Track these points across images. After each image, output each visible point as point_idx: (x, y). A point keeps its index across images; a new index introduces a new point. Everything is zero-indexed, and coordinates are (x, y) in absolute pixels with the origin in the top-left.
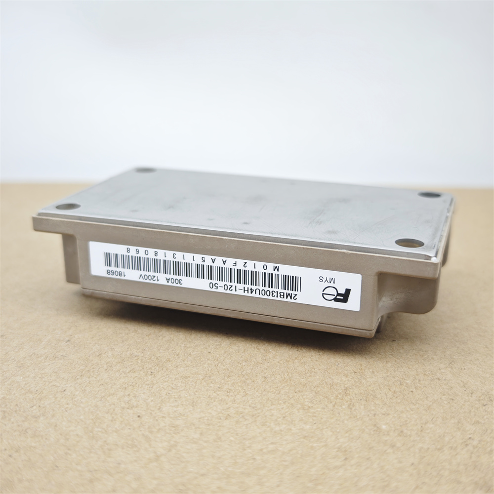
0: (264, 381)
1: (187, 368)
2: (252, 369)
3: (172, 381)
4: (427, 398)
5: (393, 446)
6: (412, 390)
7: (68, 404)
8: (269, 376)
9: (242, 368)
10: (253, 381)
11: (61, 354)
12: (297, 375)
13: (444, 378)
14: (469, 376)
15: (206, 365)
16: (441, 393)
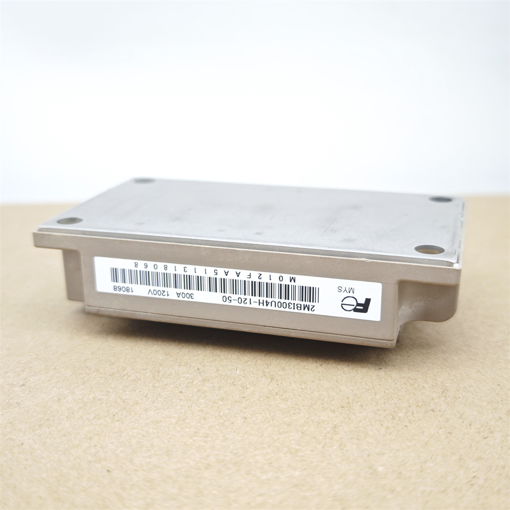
0: (244, 422)
1: (158, 411)
2: (230, 409)
3: (142, 427)
4: (423, 433)
5: (393, 491)
6: (405, 424)
7: (27, 460)
8: (249, 416)
9: (219, 408)
10: (232, 423)
11: (16, 401)
12: (280, 413)
13: (438, 409)
14: (465, 405)
15: (178, 407)
16: (437, 426)
